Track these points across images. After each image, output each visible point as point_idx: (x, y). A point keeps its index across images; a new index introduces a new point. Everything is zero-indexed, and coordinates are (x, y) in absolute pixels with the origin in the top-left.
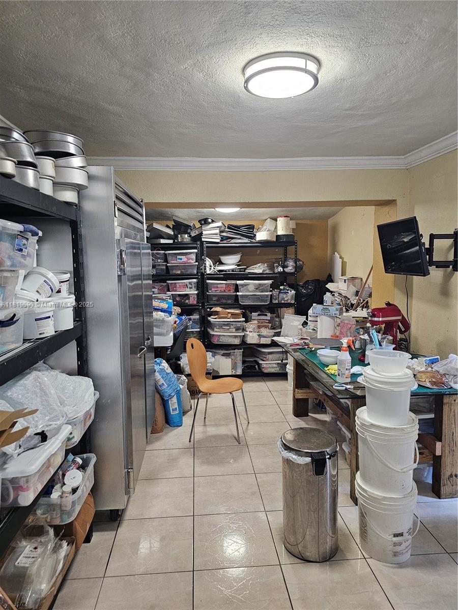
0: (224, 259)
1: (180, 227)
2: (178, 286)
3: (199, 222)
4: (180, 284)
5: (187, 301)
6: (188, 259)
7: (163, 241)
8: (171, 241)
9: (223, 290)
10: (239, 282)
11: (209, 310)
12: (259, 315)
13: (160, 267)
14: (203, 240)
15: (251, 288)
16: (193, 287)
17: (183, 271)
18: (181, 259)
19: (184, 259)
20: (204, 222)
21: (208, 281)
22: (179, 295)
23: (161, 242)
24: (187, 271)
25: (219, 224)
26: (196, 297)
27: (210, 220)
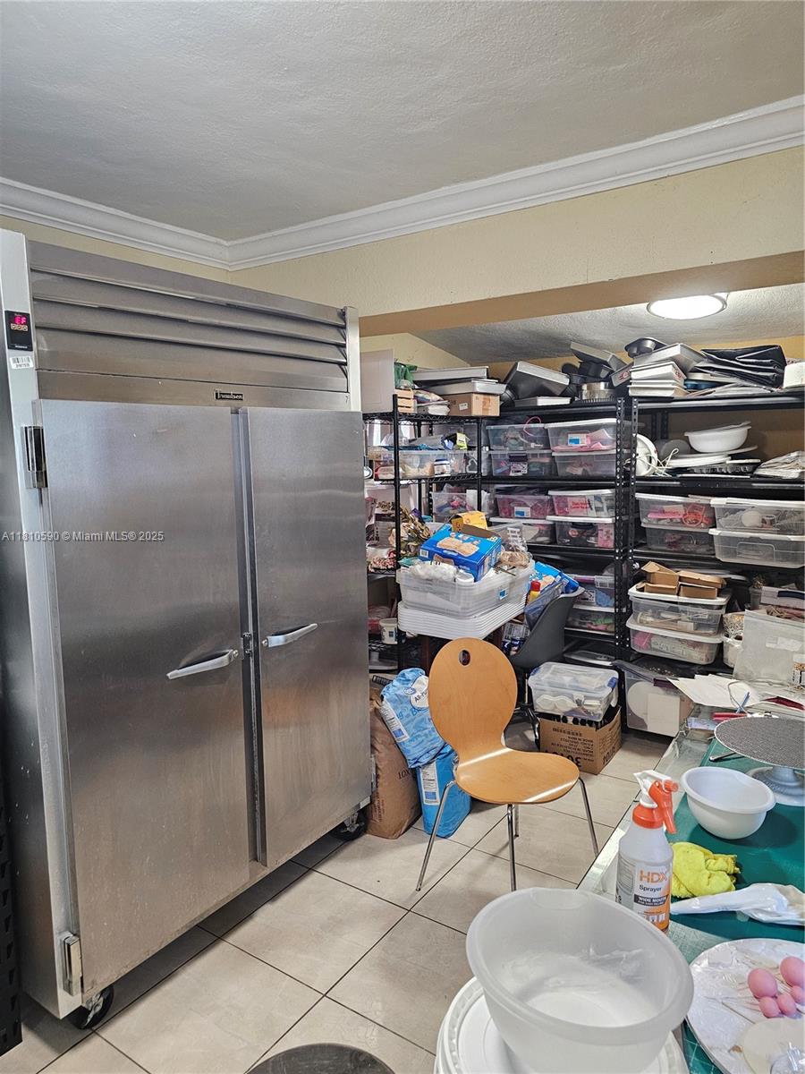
0: (699, 439)
1: (589, 368)
2: (570, 504)
3: (626, 349)
4: (576, 500)
5: (592, 540)
6: (593, 441)
7: (543, 401)
8: (566, 401)
9: (677, 518)
10: (716, 502)
11: (637, 565)
12: (781, 594)
13: (536, 460)
14: (631, 393)
15: (750, 518)
16: (605, 509)
17: (588, 468)
18: (577, 441)
19: (584, 440)
20: (637, 349)
21: (639, 496)
22: (574, 525)
23: (539, 404)
24: (595, 470)
25: (675, 351)
26: (612, 531)
27: (649, 344)
